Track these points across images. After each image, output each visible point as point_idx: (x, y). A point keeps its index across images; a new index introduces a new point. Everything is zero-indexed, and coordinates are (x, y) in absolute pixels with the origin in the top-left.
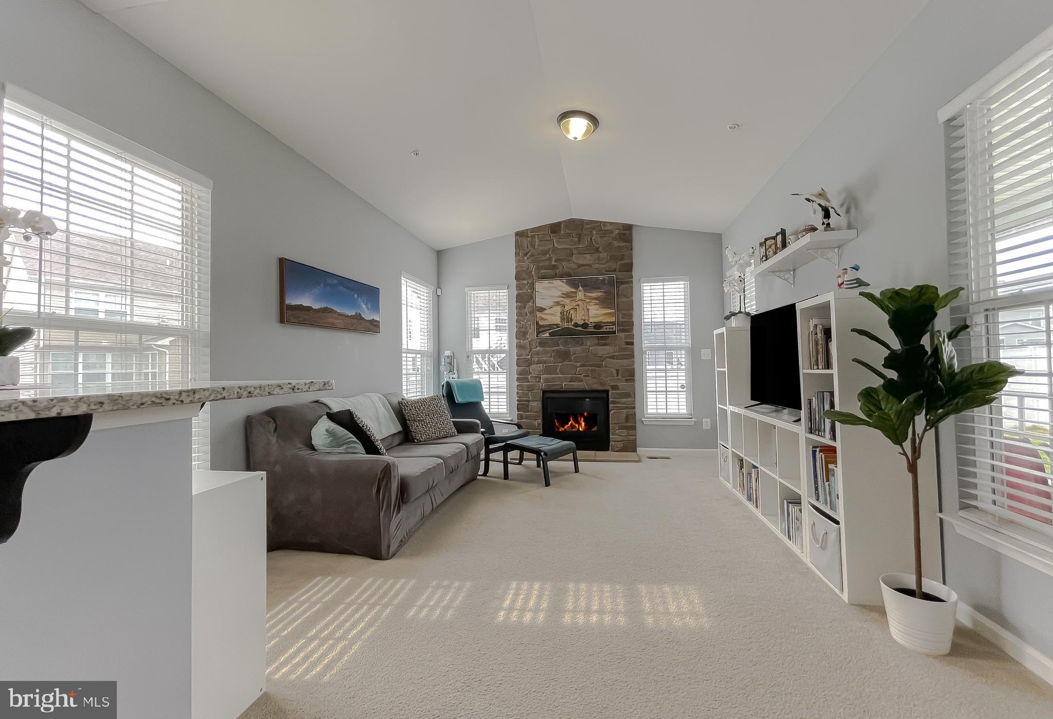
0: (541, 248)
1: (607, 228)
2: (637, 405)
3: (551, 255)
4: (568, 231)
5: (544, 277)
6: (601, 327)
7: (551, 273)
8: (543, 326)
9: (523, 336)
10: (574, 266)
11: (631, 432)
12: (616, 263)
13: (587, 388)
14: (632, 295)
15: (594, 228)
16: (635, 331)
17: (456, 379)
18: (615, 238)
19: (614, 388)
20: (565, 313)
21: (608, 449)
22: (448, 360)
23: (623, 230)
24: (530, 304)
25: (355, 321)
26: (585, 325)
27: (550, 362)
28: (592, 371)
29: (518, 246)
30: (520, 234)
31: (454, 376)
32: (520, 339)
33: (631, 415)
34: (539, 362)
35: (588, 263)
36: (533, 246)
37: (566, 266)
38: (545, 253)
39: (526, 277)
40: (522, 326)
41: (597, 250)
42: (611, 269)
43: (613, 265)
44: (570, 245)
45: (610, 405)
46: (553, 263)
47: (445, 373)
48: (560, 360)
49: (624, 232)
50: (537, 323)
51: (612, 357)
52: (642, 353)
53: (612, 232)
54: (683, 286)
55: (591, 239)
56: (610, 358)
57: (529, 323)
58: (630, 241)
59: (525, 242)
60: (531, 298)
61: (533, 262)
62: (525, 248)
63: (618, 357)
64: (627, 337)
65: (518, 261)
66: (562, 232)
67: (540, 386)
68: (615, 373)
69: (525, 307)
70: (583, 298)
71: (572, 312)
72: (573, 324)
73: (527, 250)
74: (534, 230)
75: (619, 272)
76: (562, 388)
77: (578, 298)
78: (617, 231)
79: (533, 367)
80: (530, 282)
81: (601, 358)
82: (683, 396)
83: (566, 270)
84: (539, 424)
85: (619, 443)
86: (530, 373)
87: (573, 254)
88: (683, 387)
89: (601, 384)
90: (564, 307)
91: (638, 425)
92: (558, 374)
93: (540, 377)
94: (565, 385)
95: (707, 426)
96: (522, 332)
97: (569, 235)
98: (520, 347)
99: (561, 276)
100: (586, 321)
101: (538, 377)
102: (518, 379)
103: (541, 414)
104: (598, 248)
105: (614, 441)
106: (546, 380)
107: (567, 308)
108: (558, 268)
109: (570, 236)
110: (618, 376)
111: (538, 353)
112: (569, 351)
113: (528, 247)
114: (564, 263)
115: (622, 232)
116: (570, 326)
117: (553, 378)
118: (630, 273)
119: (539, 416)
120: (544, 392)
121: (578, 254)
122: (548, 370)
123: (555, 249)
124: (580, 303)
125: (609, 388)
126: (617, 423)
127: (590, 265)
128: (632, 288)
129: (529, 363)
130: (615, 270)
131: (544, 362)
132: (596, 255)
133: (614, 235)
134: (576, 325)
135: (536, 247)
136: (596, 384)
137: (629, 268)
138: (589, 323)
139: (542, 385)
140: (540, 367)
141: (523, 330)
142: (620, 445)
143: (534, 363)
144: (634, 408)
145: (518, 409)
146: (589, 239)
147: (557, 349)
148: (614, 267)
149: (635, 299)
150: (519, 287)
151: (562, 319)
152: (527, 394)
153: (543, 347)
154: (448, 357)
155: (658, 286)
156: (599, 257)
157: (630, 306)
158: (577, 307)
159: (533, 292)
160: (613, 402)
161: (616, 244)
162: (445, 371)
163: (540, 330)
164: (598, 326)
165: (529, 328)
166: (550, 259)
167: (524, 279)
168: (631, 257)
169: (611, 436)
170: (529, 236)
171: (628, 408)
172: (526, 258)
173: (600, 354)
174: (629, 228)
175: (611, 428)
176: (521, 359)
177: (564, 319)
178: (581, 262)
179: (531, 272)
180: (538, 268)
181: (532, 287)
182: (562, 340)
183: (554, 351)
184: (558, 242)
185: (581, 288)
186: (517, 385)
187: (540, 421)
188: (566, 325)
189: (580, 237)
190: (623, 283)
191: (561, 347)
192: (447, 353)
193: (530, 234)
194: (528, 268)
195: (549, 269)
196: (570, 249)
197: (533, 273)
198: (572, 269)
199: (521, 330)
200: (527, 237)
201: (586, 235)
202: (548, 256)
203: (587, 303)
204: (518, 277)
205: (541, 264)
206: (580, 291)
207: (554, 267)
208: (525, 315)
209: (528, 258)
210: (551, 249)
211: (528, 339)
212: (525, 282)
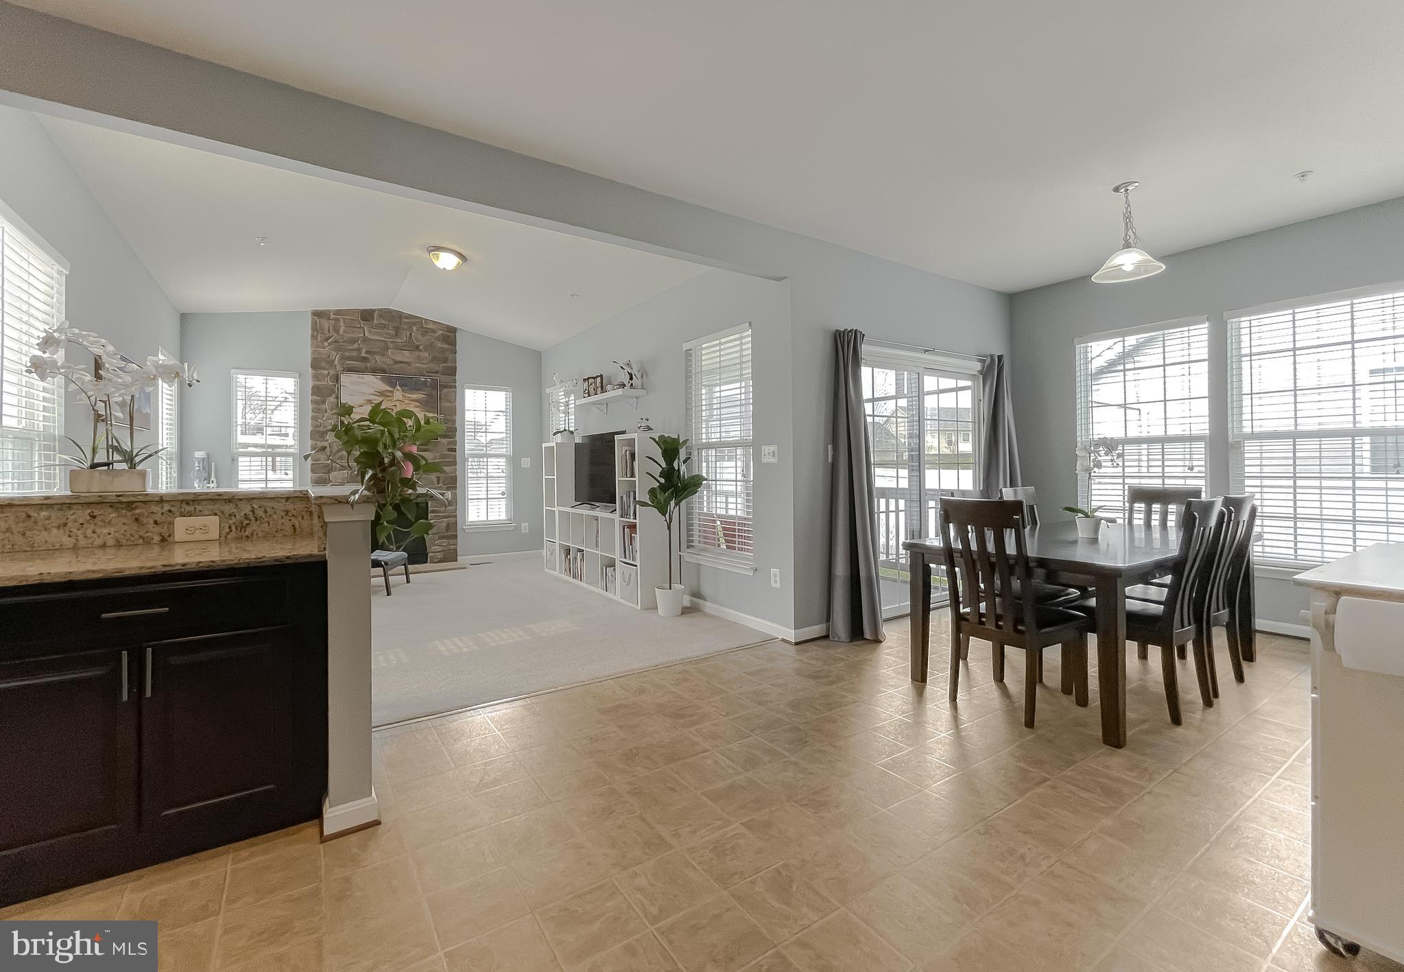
0: (347, 335)
1: (429, 326)
2: (459, 513)
3: (361, 346)
4: (382, 321)
5: (350, 370)
7: (361, 366)
9: (320, 437)
10: (389, 362)
11: (452, 541)
12: (439, 365)
14: (455, 400)
15: (414, 324)
16: (458, 438)
18: (438, 339)
21: (426, 562)
23: (447, 332)
24: (332, 399)
29: (315, 328)
30: (318, 314)
31: (212, 485)
32: (317, 441)
33: (453, 523)
35: (406, 360)
36: (336, 330)
37: (379, 360)
38: (353, 341)
39: (327, 367)
40: (319, 425)
41: (417, 348)
42: (434, 371)
43: (435, 367)
44: (385, 337)
45: (430, 515)
46: (363, 354)
49: (448, 334)
52: (465, 460)
53: (434, 331)
54: (504, 396)
55: (411, 334)
57: (329, 421)
58: (453, 343)
59: (326, 324)
60: (333, 392)
61: (337, 350)
62: (327, 332)
64: (449, 443)
65: (314, 345)
66: (376, 322)
69: (324, 402)
70: (401, 398)
73: (328, 335)
74: (338, 312)
75: (441, 374)
77: (395, 398)
78: (440, 332)
79: (334, 474)
80: (332, 373)
82: (503, 502)
83: (380, 364)
85: (437, 554)
87: (388, 348)
88: (503, 494)
91: (459, 534)
95: (525, 530)
96: (319, 431)
97: (384, 326)
98: (316, 449)
99: (374, 371)
104: (418, 346)
105: (432, 553)
108: (370, 362)
110: (438, 483)
113: (329, 331)
114: (376, 357)
118: (453, 377)
121: (395, 349)
123: (365, 340)
124: (397, 403)
126: (436, 534)
127: (410, 364)
128: (455, 392)
130: (437, 372)
132: (417, 353)
133: (437, 335)
135: (341, 333)
137: (452, 371)
140: (344, 473)
141: (321, 429)
142: (439, 556)
143: (335, 470)
144: (456, 516)
146: (408, 334)
148: (437, 369)
149: (457, 403)
150: (316, 377)
154: (203, 459)
155: (480, 393)
156: (419, 356)
157: (453, 411)
159: (335, 385)
160: (433, 512)
161: (439, 344)
165: (329, 427)
166: (359, 350)
167: (324, 369)
168: (454, 361)
169: (429, 548)
170: (332, 318)
171: (449, 517)
172: (326, 344)
174: (453, 330)
178: (398, 358)
179: (333, 361)
180: (343, 358)
181: (337, 379)
184: (370, 332)
185: (398, 388)
189: (397, 329)
190: (446, 387)
192: (199, 454)
193: (332, 316)
194: (329, 356)
195: (358, 361)
196: (385, 342)
197: (336, 363)
198: (388, 365)
199: (318, 429)
200: (329, 319)
201: (404, 330)
202: (356, 345)
203: (406, 404)
204: (315, 365)
205: (347, 354)
206: (397, 390)
207: (365, 359)
208: (324, 411)
209: (329, 344)
210: (361, 338)
211: (327, 440)
212: (325, 372)
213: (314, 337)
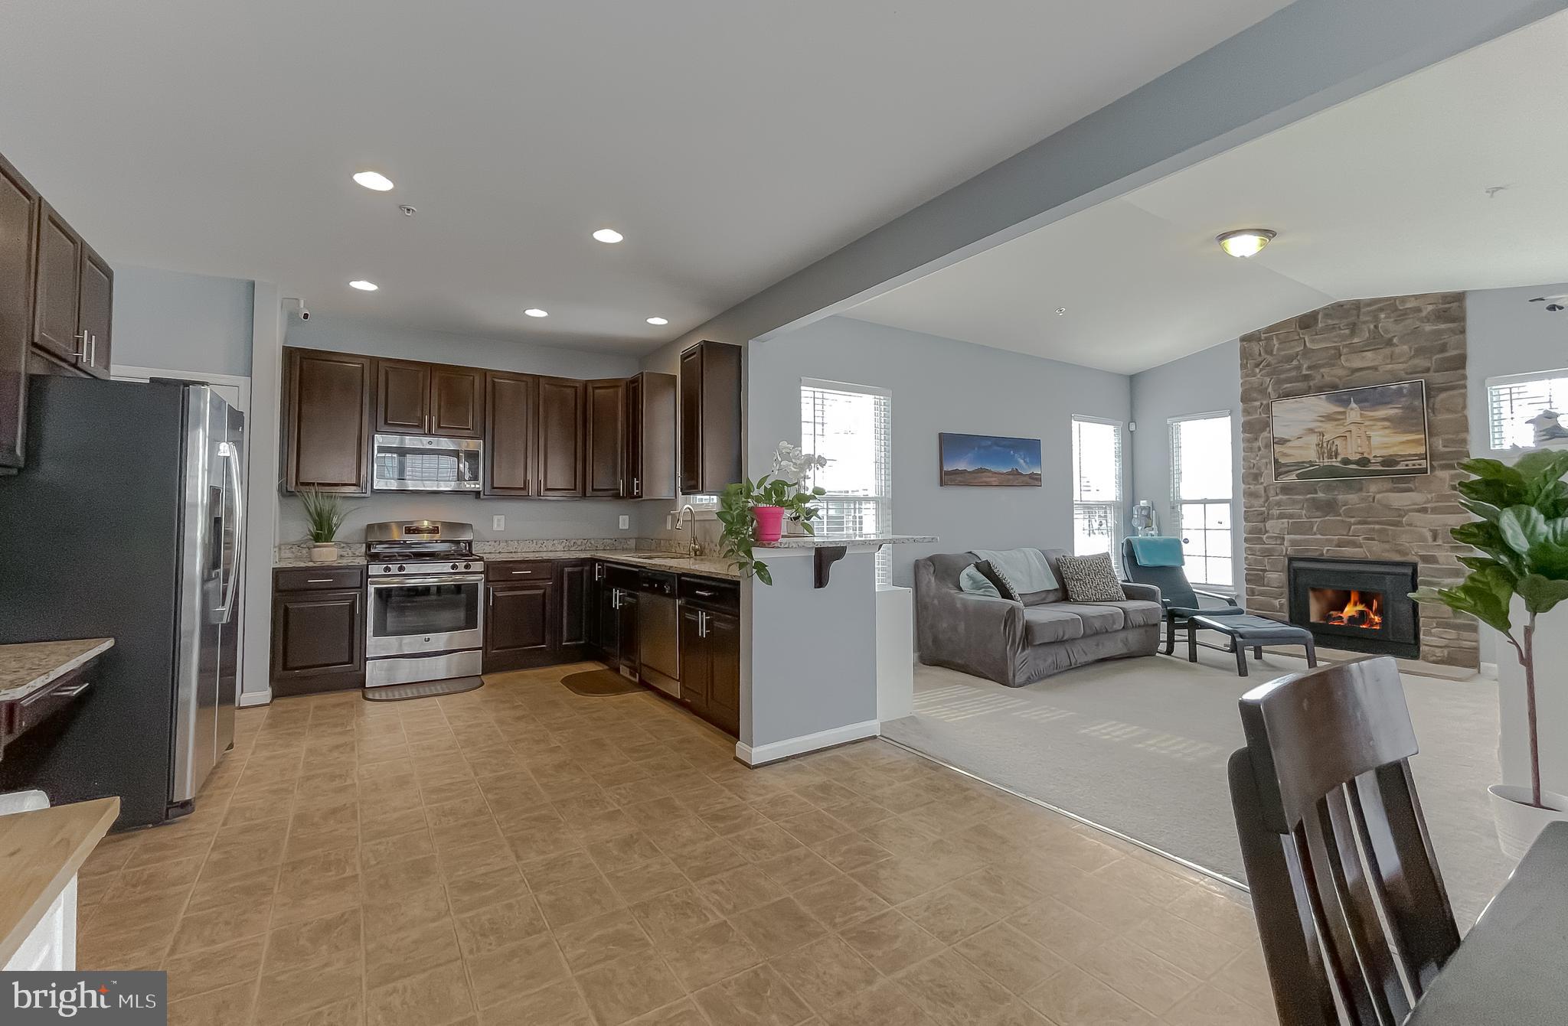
0: (1283, 353)
1: (1408, 305)
3: (1301, 361)
4: (1330, 322)
5: (1288, 395)
6: (1397, 463)
7: (1302, 387)
8: (1285, 465)
9: (1254, 480)
10: (1344, 372)
11: (1466, 634)
12: (1431, 358)
13: (1370, 558)
14: (1464, 407)
15: (1381, 310)
17: (1156, 537)
18: (1426, 319)
19: (1427, 559)
20: (1325, 445)
21: (1416, 657)
22: (1144, 513)
23: (1442, 304)
24: (1265, 434)
25: (1011, 477)
26: (1364, 462)
27: (1300, 517)
28: (1380, 531)
29: (1245, 355)
30: (1247, 339)
31: (1153, 532)
32: (1249, 484)
34: (1281, 516)
35: (1371, 364)
36: (1270, 352)
37: (1329, 374)
38: (1290, 359)
39: (1259, 397)
40: (1252, 466)
41: (1389, 343)
42: (1417, 369)
43: (1421, 362)
44: (1336, 342)
45: (1419, 587)
46: (1305, 372)
47: (1140, 528)
48: (1318, 514)
49: (1447, 306)
50: (1276, 461)
51: (1424, 510)
53: (1418, 310)
55: (1376, 327)
56: (1418, 511)
57: (1263, 461)
58: (1459, 319)
59: (1256, 348)
60: (1267, 425)
61: (1271, 374)
62: (1257, 357)
63: (1435, 510)
64: (1455, 477)
65: (1245, 376)
66: (1320, 325)
67: (1282, 551)
68: (1429, 535)
69: (1256, 439)
70: (1359, 420)
71: (1337, 442)
72: (1339, 459)
73: (1260, 359)
74: (1270, 329)
75: (1435, 372)
76: (1322, 555)
77: (1348, 421)
78: (1430, 307)
79: (1269, 524)
80: (1265, 402)
81: (1401, 512)
83: (1327, 379)
84: (1281, 605)
85: (1437, 650)
86: (1266, 532)
87: (1340, 355)
89: (1399, 552)
90: (1323, 436)
92: (1315, 534)
93: (1283, 538)
94: (1327, 551)
96: (1252, 474)
97: (1333, 328)
98: (1250, 495)
99: (1320, 389)
100: (1366, 455)
101: (1280, 537)
102: (1246, 540)
103: (1286, 590)
104: (1391, 340)
105: (1426, 645)
106: (1293, 543)
107: (1327, 437)
108: (1314, 379)
109: (1334, 328)
110: (1435, 540)
111: (1279, 504)
112: (1335, 500)
113: (1260, 355)
114: (1322, 370)
115: (1441, 306)
116: (1334, 464)
117: (1305, 540)
118: (1460, 372)
119: (1282, 594)
120: (1291, 560)
121: (1351, 353)
122: (1296, 528)
123: (1307, 352)
124: (1353, 428)
125: (1416, 559)
126: (1436, 618)
127: (1375, 368)
128: (1464, 396)
129: (1265, 518)
130: (1428, 370)
131: (1290, 516)
132: (1387, 351)
133: (1424, 314)
134: (1346, 461)
135: (1275, 353)
136: (1388, 551)
137: (1460, 362)
138: (1371, 457)
139: (1287, 550)
140: (1283, 523)
141: (1255, 471)
142: (1442, 653)
143: (1272, 519)
145: (1248, 581)
146: (1372, 327)
147: (1313, 499)
148: (1426, 364)
149: (1472, 412)
150: (1246, 412)
151: (1321, 454)
152: (1261, 563)
153: (1287, 494)
154: (1143, 508)
156: (1393, 352)
157: (1460, 426)
158: (1347, 434)
159: (1267, 417)
160: (1424, 576)
161: (1429, 327)
162: (1139, 526)
163: (1280, 470)
164: (1389, 461)
165: (1263, 468)
166: (1299, 368)
167: (1255, 400)
168: (1463, 345)
169: (1421, 637)
170: (1263, 338)
172: (1257, 370)
173: (1396, 504)
174: (1459, 298)
175: (1421, 625)
176: (1250, 511)
177: (1323, 453)
178: (1357, 363)
179: (1267, 389)
180: (1279, 382)
181: (1268, 409)
182: (1321, 484)
183: (1307, 500)
184: (1313, 340)
185: (1353, 405)
186: (1246, 548)
187: (1284, 601)
188: (1327, 462)
189: (1354, 326)
190: (1442, 390)
191: (1320, 495)
192: (1143, 503)
193: (1263, 336)
194: (1262, 384)
195: (1299, 382)
196: (1335, 348)
197: (1270, 390)
198: (1340, 378)
199: (1252, 471)
200: (1260, 340)
201: (1365, 323)
202: (1295, 363)
203: (1366, 426)
204: (1246, 398)
205: (1283, 376)
206: (1352, 409)
207: (1307, 378)
208: (1257, 450)
209: (1261, 369)
210: (1300, 353)
211: (1262, 483)
212: (1258, 403)
213: (1243, 366)
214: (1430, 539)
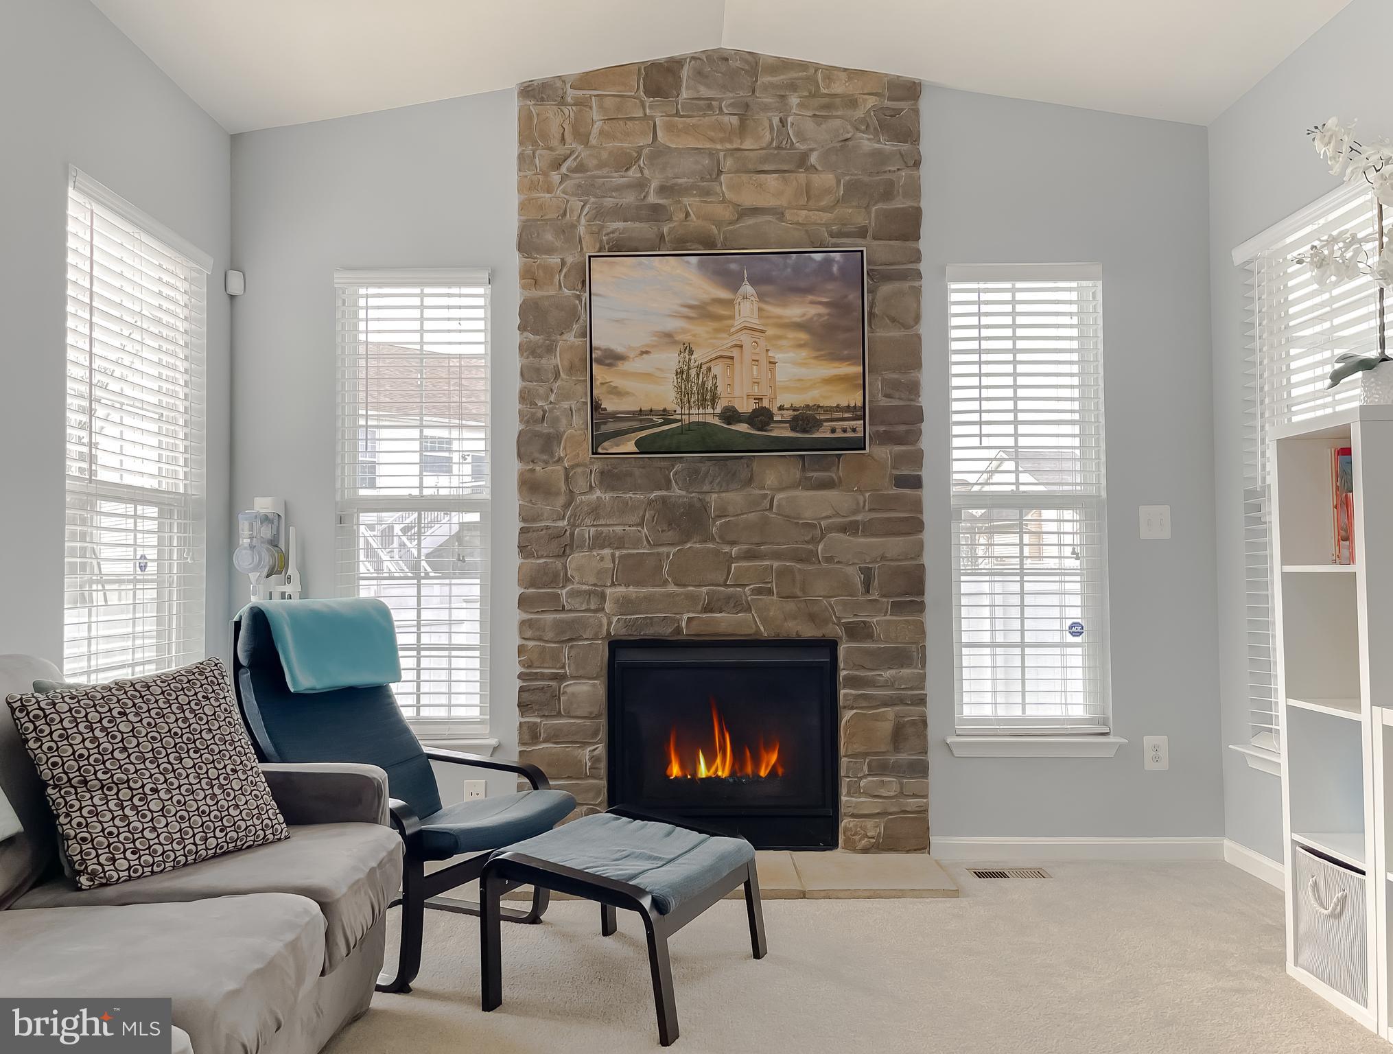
0: (610, 145)
1: (838, 88)
2: (931, 689)
3: (646, 172)
4: (705, 92)
5: (620, 248)
6: (818, 424)
7: (646, 233)
8: (614, 416)
9: (543, 451)
10: (725, 213)
11: (911, 784)
12: (867, 207)
13: (765, 632)
14: (917, 318)
15: (793, 86)
16: (926, 443)
17: (296, 601)
18: (862, 125)
19: (857, 631)
20: (693, 373)
21: (831, 844)
22: (266, 532)
23: (892, 99)
24: (571, 338)
26: (761, 417)
27: (637, 543)
28: (781, 573)
29: (529, 133)
30: (533, 92)
31: (288, 589)
33: (913, 723)
34: (600, 542)
35: (771, 202)
36: (583, 137)
37: (695, 213)
38: (625, 162)
39: (558, 244)
40: (540, 414)
42: (850, 228)
43: (855, 215)
44: (712, 140)
45: (842, 692)
46: (653, 199)
47: (253, 577)
48: (670, 535)
49: (896, 104)
50: (595, 406)
51: (851, 528)
52: (950, 515)
53: (852, 103)
54: (1074, 296)
55: (783, 122)
56: (843, 529)
57: (565, 405)
58: (908, 134)
59: (555, 119)
60: (574, 315)
61: (583, 191)
62: (555, 143)
63: (867, 529)
64: (898, 460)
65: (527, 186)
66: (685, 94)
67: (601, 626)
68: (858, 579)
69: (550, 349)
70: (755, 322)
71: (717, 369)
72: (718, 410)
73: (561, 151)
75: (874, 238)
76: (678, 630)
77: (738, 323)
78: (872, 101)
79: (575, 560)
80: (570, 260)
81: (814, 531)
82: (1076, 658)
83: (695, 222)
84: (595, 760)
85: (869, 823)
86: (567, 580)
87: (720, 172)
88: (1076, 630)
89: (812, 618)
90: (691, 353)
91: (935, 758)
92: (665, 583)
93: (603, 597)
94: (689, 622)
95: (1156, 759)
96: (538, 435)
97: (708, 105)
98: (530, 486)
99: (680, 247)
100: (765, 404)
101: (594, 592)
102: (523, 602)
103: (603, 722)
104: (804, 157)
105: (853, 816)
106: (625, 605)
107: (699, 356)
108: (670, 219)
109: (710, 107)
110: (868, 591)
111: (595, 511)
112: (705, 507)
113: (563, 139)
114: (686, 201)
115: (887, 103)
116: (709, 419)
117: (649, 599)
118: (910, 246)
119: (596, 733)
120: (616, 646)
121: (737, 172)
122: (631, 570)
123: (658, 153)
124: (745, 339)
125: (840, 632)
126: (867, 754)
127: (779, 213)
128: (917, 293)
129: (565, 545)
130: (862, 233)
131: (619, 542)
132: (802, 177)
133: (860, 113)
134: (730, 415)
135: (593, 141)
136: (795, 618)
137: (908, 226)
138: (775, 411)
139: (609, 624)
140: (602, 559)
141: (544, 428)
142: (874, 828)
143: (581, 546)
144: (922, 701)
145: (523, 706)
146: (776, 121)
147: (664, 500)
148: (861, 220)
149: (925, 329)
150: (530, 277)
151: (684, 395)
152: (555, 657)
153: (613, 489)
154: (266, 519)
155: (997, 292)
156: (808, 186)
157: (910, 356)
158: (735, 353)
159: (579, 297)
160: (853, 682)
161: (866, 143)
162: (254, 570)
163: (605, 429)
164: (804, 419)
165: (564, 421)
166: (641, 185)
167: (550, 251)
168: (914, 190)
169: (844, 799)
170: (569, 99)
171: (901, 701)
172: (555, 177)
173: (808, 515)
174: (910, 91)
175: (843, 772)
176: (537, 530)
177: (688, 394)
178: (748, 199)
179: (575, 228)
180: (600, 214)
181: (584, 280)
182: (678, 467)
183: (650, 502)
184: (670, 128)
185: (747, 288)
186: (523, 623)
187: (601, 749)
188: (695, 415)
189: (745, 111)
190: (888, 277)
191: (677, 492)
192: (263, 504)
193: (571, 94)
194: (564, 214)
195: (640, 220)
196: (712, 154)
197: (581, 230)
198: (719, 224)
199: (538, 428)
200: (562, 102)
201: (766, 108)
202: (633, 173)
203: (769, 339)
205: (609, 202)
206: (745, 298)
207: (656, 214)
208: (551, 376)
209: (564, 178)
210: (646, 151)
211: (560, 460)
212: (555, 260)
213: (524, 162)
214: (860, 588)
